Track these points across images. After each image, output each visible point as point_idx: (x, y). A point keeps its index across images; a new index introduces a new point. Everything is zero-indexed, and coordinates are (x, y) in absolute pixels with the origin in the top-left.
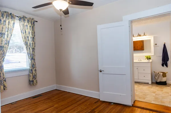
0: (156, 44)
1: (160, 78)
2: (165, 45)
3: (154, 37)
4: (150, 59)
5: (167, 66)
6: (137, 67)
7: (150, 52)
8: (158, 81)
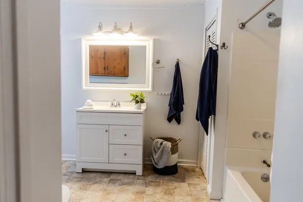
0: (158, 62)
1: (165, 157)
2: (177, 66)
3: (155, 42)
4: (142, 101)
5: (179, 122)
6: (107, 128)
7: (143, 82)
8: (161, 166)
